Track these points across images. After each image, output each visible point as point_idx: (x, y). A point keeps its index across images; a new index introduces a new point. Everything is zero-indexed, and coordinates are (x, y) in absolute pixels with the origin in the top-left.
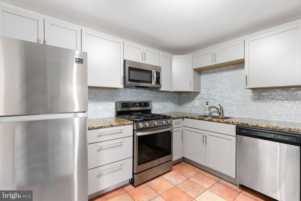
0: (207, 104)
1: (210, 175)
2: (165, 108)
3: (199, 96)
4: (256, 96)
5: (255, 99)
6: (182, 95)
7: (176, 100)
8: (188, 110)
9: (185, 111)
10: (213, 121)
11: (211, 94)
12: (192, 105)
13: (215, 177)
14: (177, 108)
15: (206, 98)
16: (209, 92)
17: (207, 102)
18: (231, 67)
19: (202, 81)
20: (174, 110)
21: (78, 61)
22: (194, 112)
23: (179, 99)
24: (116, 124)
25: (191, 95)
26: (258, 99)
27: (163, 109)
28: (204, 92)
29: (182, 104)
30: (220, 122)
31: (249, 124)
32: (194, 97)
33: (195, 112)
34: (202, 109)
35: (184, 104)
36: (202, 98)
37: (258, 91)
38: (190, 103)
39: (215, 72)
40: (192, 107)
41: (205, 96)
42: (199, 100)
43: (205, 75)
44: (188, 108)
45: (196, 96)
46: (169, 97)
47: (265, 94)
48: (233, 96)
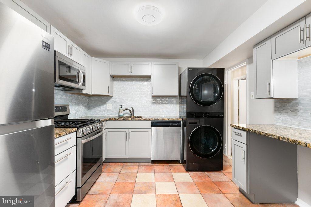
0: (121, 107)
1: (131, 164)
2: (78, 112)
3: (112, 100)
4: (154, 101)
5: (154, 103)
6: (93, 99)
7: (86, 104)
8: (99, 113)
9: (96, 114)
10: (135, 120)
11: (123, 99)
12: (104, 109)
13: (136, 164)
14: (87, 112)
15: (118, 102)
16: (121, 97)
17: (121, 105)
18: (139, 79)
19: (115, 86)
20: (84, 114)
21: (45, 46)
22: (106, 115)
23: (88, 103)
24: (63, 132)
25: (103, 99)
26: (155, 103)
27: (76, 113)
28: (117, 97)
29: (92, 108)
30: (140, 120)
31: (159, 118)
32: (107, 101)
33: (108, 115)
34: (115, 112)
35: (94, 107)
36: (115, 102)
37: (155, 97)
38: (102, 107)
39: (126, 80)
40: (104, 110)
41: (118, 100)
42: (111, 103)
43: (117, 82)
44: (100, 111)
45: (109, 100)
46: (81, 100)
47: (158, 100)
48: (140, 101)
